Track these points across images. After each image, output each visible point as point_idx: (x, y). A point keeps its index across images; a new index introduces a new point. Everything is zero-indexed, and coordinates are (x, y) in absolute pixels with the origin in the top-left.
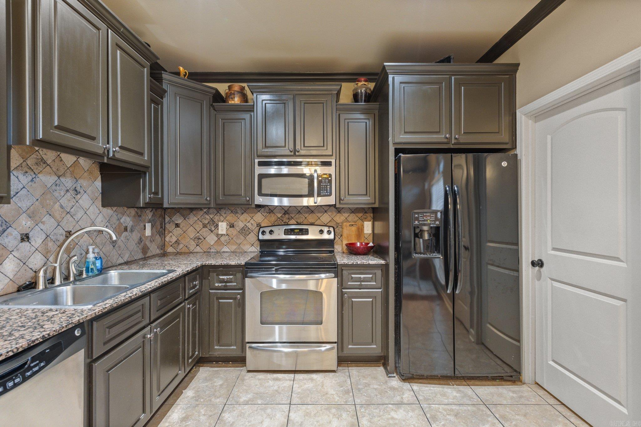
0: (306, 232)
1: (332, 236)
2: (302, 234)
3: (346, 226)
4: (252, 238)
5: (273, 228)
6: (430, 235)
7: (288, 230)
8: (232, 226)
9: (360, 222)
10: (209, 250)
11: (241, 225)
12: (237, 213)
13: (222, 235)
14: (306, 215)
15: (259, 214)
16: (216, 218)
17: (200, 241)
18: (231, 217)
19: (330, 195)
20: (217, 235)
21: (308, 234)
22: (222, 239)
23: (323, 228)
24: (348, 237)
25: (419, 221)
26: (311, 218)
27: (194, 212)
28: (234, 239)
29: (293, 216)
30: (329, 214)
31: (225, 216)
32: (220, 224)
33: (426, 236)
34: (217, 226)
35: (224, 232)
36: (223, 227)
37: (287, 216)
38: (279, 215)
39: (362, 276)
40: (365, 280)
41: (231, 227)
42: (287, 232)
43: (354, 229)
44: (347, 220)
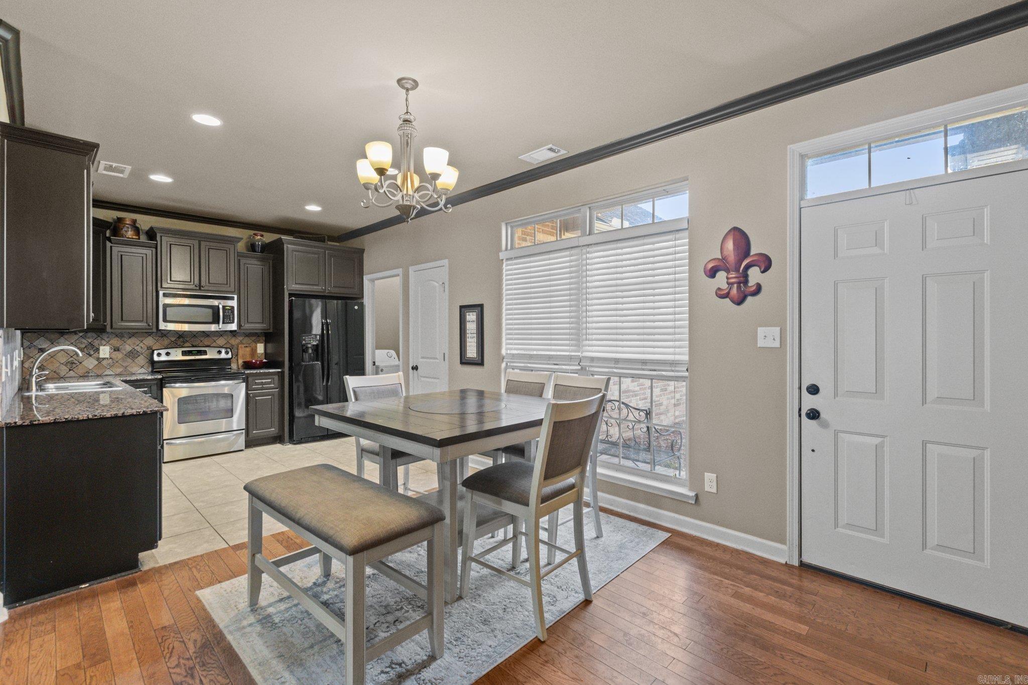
0: (205, 353)
1: (229, 356)
2: (201, 355)
3: (241, 347)
4: (142, 360)
5: (169, 350)
6: (312, 350)
7: (185, 351)
8: (117, 349)
9: (254, 344)
10: (86, 374)
11: (129, 348)
12: (123, 337)
13: (104, 359)
14: (202, 339)
15: (150, 337)
16: (96, 343)
17: (74, 366)
18: (116, 342)
19: (233, 322)
20: (98, 359)
21: (207, 355)
22: (104, 363)
23: (220, 349)
24: (243, 356)
25: (305, 341)
26: (207, 341)
27: (66, 336)
28: (119, 362)
29: (188, 339)
30: (226, 337)
31: (107, 340)
32: (101, 348)
33: (310, 351)
34: (98, 350)
35: (107, 356)
36: (105, 351)
37: (181, 339)
38: (173, 339)
39: (264, 381)
40: (266, 383)
41: (115, 350)
42: (184, 353)
43: (248, 349)
44: (241, 343)
